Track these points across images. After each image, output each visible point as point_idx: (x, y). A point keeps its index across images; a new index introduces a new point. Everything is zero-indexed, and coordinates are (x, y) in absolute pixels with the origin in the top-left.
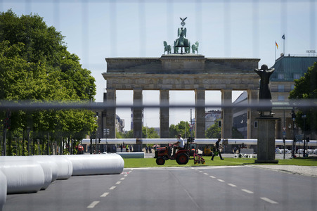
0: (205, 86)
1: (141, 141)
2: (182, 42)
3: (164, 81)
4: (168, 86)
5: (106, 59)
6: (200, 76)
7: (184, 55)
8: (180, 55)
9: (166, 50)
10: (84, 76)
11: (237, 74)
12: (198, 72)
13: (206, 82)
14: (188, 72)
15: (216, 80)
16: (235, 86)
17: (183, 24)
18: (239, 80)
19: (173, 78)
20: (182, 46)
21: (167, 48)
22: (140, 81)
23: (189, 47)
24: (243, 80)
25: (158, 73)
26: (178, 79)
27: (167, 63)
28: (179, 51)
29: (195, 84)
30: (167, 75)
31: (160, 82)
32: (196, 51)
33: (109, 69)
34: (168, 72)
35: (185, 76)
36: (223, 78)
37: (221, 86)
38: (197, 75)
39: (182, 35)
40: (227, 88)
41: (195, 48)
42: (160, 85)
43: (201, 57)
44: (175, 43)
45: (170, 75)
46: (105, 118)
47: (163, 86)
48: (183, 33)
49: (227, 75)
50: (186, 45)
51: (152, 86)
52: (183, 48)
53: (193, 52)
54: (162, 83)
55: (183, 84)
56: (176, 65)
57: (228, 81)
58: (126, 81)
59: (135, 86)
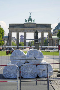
2: (30, 19)
4: (26, 32)
5: (9, 24)
6: (35, 28)
7: (30, 23)
11: (45, 28)
12: (34, 28)
14: (32, 28)
16: (45, 31)
17: (30, 14)
22: (18, 30)
23: (32, 21)
24: (47, 30)
25: (23, 28)
26: (29, 29)
27: (26, 25)
29: (33, 31)
31: (24, 30)
33: (10, 26)
34: (26, 27)
37: (41, 31)
39: (30, 17)
43: (35, 24)
44: (28, 19)
49: (42, 28)
51: (22, 31)
52: (30, 21)
55: (30, 31)
56: (28, 25)
57: (43, 30)
58: (15, 30)
59: (17, 31)
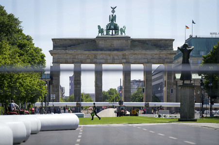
0: (130, 60)
1: (80, 104)
2: (113, 26)
3: (98, 57)
4: (102, 61)
5: (52, 39)
6: (127, 53)
7: (114, 36)
8: (111, 36)
9: (99, 33)
10: (36, 53)
11: (156, 52)
12: (125, 50)
13: (132, 58)
14: (117, 50)
15: (140, 56)
16: (154, 61)
17: (113, 12)
18: (157, 56)
19: (105, 54)
20: (112, 30)
21: (101, 31)
22: (80, 57)
23: (118, 30)
24: (161, 56)
25: (93, 50)
26: (109, 55)
27: (100, 42)
28: (111, 33)
29: (123, 59)
30: (101, 52)
31: (96, 58)
32: (123, 33)
33: (54, 47)
34: (102, 50)
35: (115, 52)
36: (145, 54)
37: (143, 61)
38: (125, 52)
39: (112, 21)
40: (148, 62)
41: (123, 31)
42: (95, 60)
43: (128, 38)
44: (107, 26)
45: (103, 52)
46: (51, 86)
47: (98, 61)
48: (113, 19)
49: (148, 52)
50: (116, 28)
51: (89, 60)
52: (114, 31)
53: (122, 34)
54: (96, 59)
55: (114, 59)
56: (108, 44)
57: (149, 57)
58: (69, 57)
59: (75, 60)
